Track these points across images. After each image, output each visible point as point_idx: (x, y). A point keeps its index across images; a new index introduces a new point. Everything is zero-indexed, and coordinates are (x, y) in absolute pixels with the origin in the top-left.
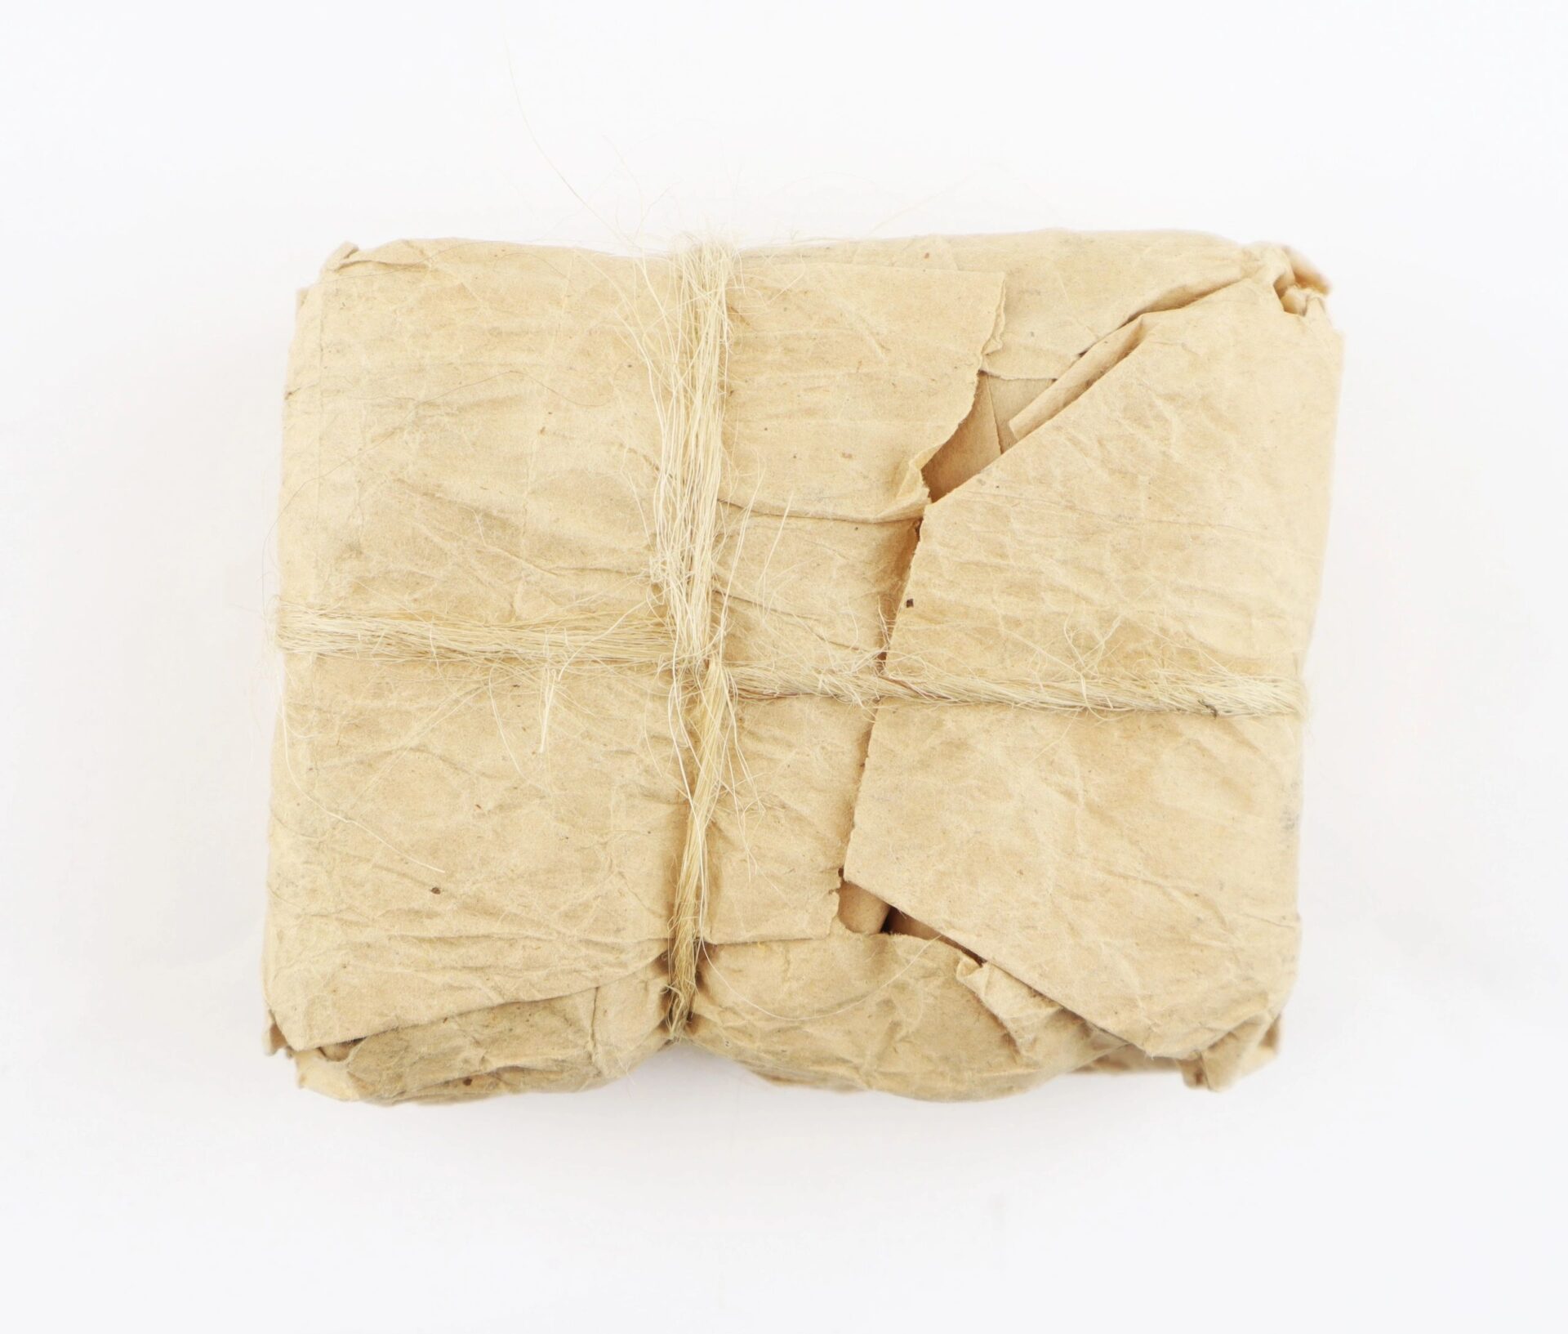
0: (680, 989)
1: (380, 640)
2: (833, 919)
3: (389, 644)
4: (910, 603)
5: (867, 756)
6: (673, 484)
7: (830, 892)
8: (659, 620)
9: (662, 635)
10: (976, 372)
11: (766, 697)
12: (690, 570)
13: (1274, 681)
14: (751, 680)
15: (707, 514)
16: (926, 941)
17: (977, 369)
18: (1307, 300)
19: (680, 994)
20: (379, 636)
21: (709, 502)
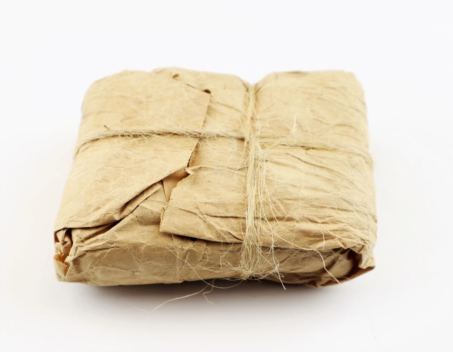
4: (191, 150)
8: (264, 146)
11: (233, 131)
17: (170, 202)
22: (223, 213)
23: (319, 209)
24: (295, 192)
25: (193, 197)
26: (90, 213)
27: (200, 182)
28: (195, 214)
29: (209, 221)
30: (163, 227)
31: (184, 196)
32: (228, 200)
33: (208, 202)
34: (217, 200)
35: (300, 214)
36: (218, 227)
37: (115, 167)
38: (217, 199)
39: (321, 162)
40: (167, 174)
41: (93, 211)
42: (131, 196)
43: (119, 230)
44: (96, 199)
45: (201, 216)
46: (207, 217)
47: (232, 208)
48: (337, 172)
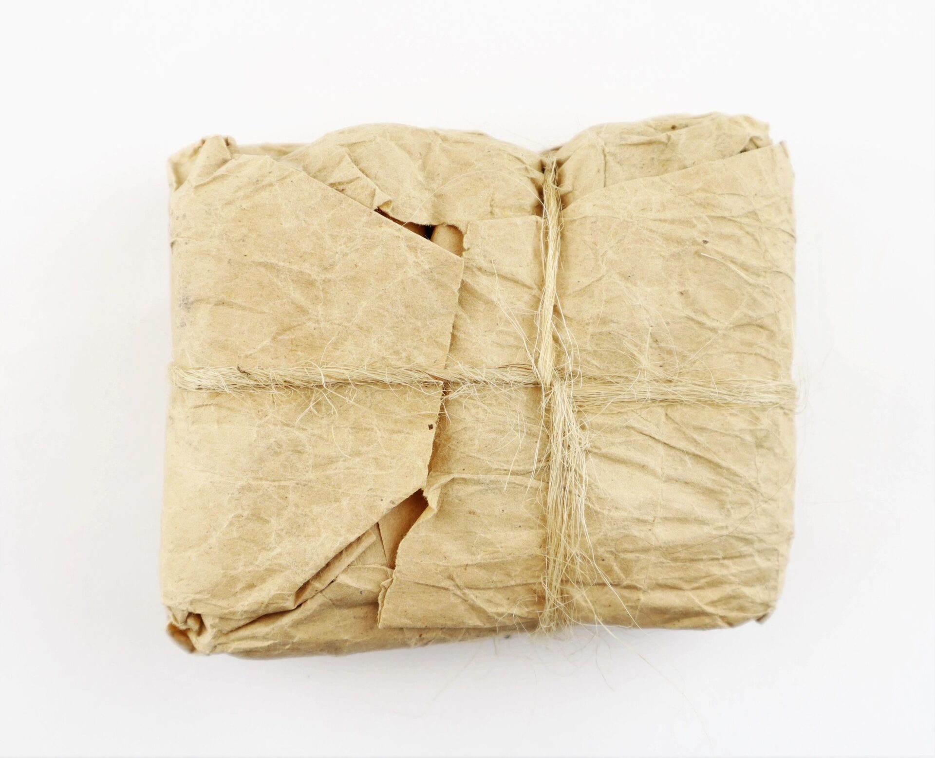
0: (552, 187)
1: (744, 391)
2: (466, 233)
3: (738, 388)
4: (431, 427)
5: (451, 333)
6: (577, 491)
7: (469, 249)
8: (581, 409)
9: (579, 400)
10: (397, 568)
11: (515, 365)
12: (564, 440)
13: (201, 389)
14: (524, 375)
15: (555, 474)
16: (411, 221)
17: (395, 569)
18: (186, 622)
19: (552, 184)
20: (744, 393)
21: (554, 482)
22: (501, 582)
23: (688, 564)
24: (642, 535)
25: (441, 552)
26: (237, 593)
27: (454, 513)
28: (447, 589)
29: (473, 600)
30: (384, 620)
31: (423, 552)
32: (510, 554)
33: (471, 563)
34: (487, 556)
35: (650, 579)
36: (491, 610)
37: (274, 481)
38: (488, 554)
39: (696, 442)
40: (387, 509)
41: (243, 590)
42: (318, 566)
43: (297, 624)
44: (245, 565)
45: (459, 593)
46: (469, 593)
47: (519, 569)
48: (727, 470)
